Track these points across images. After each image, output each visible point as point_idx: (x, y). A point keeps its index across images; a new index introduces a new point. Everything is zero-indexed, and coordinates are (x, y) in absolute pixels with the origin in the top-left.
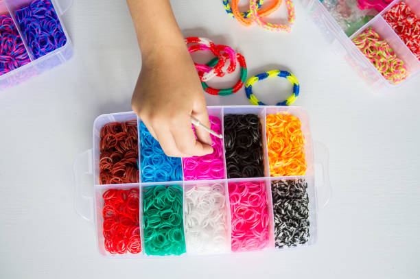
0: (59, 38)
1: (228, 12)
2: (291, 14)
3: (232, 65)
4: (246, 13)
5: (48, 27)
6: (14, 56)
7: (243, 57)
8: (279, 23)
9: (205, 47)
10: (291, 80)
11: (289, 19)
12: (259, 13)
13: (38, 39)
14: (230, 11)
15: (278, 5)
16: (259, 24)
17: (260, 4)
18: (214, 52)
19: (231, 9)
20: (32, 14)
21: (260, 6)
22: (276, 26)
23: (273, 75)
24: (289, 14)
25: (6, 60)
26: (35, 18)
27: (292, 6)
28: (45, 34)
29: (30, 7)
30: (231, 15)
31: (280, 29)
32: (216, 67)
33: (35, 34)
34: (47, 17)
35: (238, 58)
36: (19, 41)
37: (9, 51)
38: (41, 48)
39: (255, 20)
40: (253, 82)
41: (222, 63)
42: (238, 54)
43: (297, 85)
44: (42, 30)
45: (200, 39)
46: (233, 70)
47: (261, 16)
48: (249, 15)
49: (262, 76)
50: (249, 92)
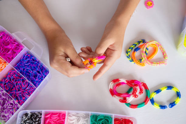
0: (42, 70)
1: (131, 61)
2: (165, 54)
3: (141, 90)
4: (141, 60)
5: (34, 67)
6: (24, 89)
7: (145, 84)
8: (160, 61)
9: (123, 83)
10: (174, 90)
11: (164, 57)
12: (148, 58)
13: (32, 75)
14: (132, 60)
15: (156, 51)
16: (149, 64)
17: (147, 53)
18: (129, 85)
19: (132, 59)
20: (24, 64)
21: (147, 54)
22: (158, 63)
23: (164, 90)
24: (163, 54)
25: (21, 93)
26: (26, 66)
27: (164, 50)
28: (35, 72)
29: (21, 62)
30: (133, 63)
31: (160, 64)
32: (133, 94)
33: (30, 73)
34: (32, 62)
35: (143, 85)
36: (23, 80)
37: (21, 88)
38: (36, 79)
39: (147, 62)
40: (154, 96)
41: (135, 90)
42: (142, 83)
43: (178, 92)
44: (32, 70)
45: (120, 79)
46: (142, 93)
47: (149, 59)
48: (142, 60)
49: (158, 91)
50: (153, 101)
